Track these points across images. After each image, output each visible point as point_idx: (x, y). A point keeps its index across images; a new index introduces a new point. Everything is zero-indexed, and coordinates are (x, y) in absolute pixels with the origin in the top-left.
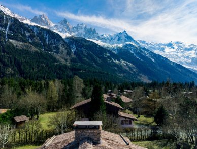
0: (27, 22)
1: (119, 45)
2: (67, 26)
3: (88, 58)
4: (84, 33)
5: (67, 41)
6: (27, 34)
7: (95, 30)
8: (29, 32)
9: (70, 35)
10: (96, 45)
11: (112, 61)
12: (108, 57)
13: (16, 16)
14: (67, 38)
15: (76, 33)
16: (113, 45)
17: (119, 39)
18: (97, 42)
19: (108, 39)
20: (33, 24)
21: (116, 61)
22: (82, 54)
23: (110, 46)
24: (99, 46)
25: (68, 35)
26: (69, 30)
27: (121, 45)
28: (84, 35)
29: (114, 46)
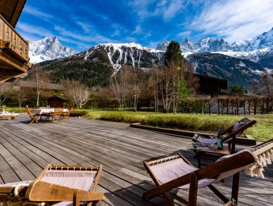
0: (153, 51)
1: (261, 50)
2: (189, 45)
3: (213, 73)
4: (208, 47)
5: (188, 60)
6: (153, 61)
7: (222, 40)
8: (154, 58)
9: (191, 53)
10: (224, 57)
11: (250, 72)
12: (243, 68)
13: (145, 48)
14: (189, 56)
15: (199, 49)
16: (252, 53)
17: (263, 42)
18: (225, 53)
19: (242, 46)
20: (158, 51)
21: (257, 71)
22: (206, 69)
23: (246, 54)
24: (229, 57)
25: (190, 53)
26: (191, 48)
27: (265, 50)
28: (208, 50)
29: (254, 52)
